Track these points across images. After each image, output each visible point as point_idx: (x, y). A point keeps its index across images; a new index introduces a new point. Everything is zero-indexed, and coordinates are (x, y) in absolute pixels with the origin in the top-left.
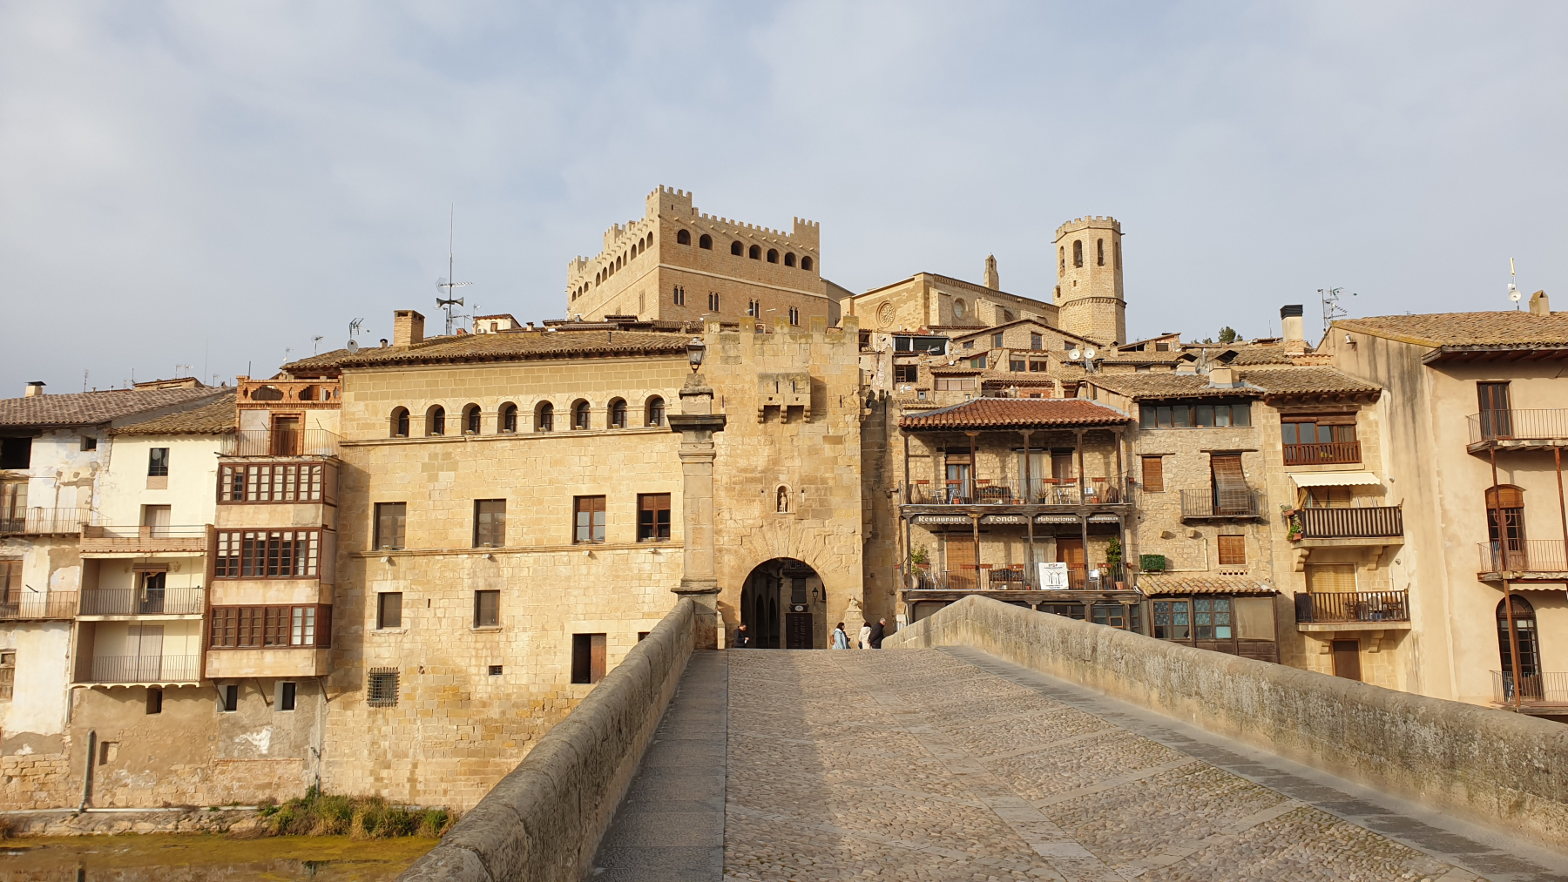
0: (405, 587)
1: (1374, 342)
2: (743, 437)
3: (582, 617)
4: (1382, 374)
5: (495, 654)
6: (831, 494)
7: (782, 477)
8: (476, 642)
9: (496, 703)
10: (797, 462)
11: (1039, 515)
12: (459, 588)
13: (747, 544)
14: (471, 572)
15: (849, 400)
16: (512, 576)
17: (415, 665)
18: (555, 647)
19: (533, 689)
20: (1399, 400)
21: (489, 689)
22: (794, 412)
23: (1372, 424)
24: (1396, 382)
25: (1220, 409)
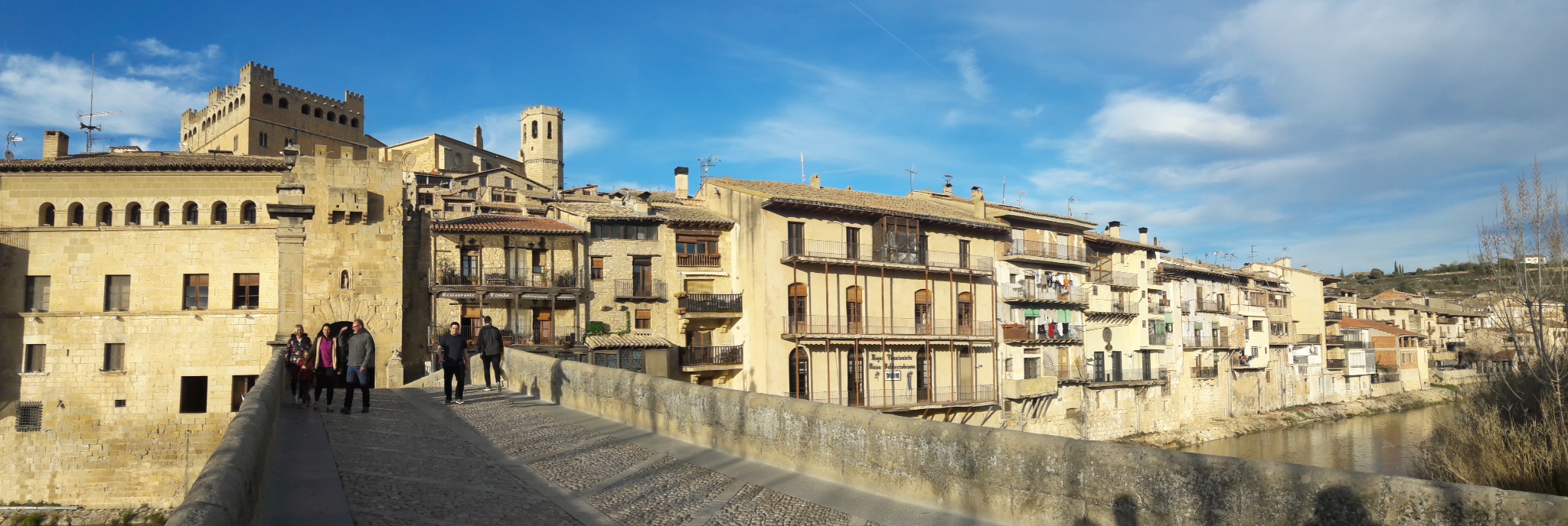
0: (48, 340)
1: (731, 194)
2: (316, 233)
3: (189, 364)
4: (736, 214)
5: (121, 390)
6: (381, 276)
7: (345, 263)
8: (105, 382)
9: (121, 428)
10: (357, 253)
11: (524, 293)
12: (93, 341)
13: (317, 312)
14: (103, 329)
15: (395, 209)
16: (135, 333)
17: (56, 400)
18: (168, 386)
19: (150, 417)
20: (745, 229)
21: (115, 417)
22: (355, 217)
23: (728, 243)
24: (744, 218)
25: (640, 228)
